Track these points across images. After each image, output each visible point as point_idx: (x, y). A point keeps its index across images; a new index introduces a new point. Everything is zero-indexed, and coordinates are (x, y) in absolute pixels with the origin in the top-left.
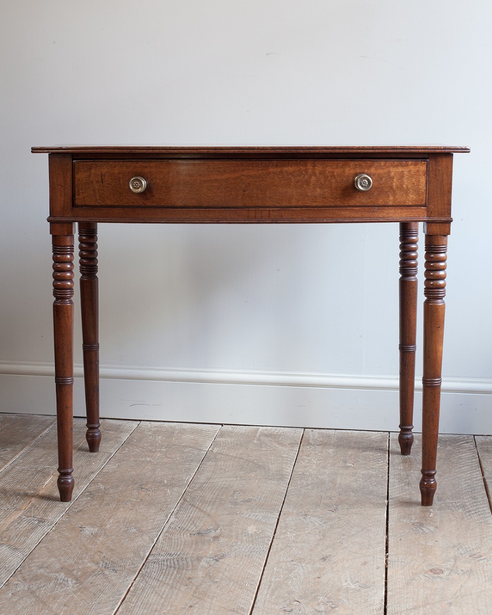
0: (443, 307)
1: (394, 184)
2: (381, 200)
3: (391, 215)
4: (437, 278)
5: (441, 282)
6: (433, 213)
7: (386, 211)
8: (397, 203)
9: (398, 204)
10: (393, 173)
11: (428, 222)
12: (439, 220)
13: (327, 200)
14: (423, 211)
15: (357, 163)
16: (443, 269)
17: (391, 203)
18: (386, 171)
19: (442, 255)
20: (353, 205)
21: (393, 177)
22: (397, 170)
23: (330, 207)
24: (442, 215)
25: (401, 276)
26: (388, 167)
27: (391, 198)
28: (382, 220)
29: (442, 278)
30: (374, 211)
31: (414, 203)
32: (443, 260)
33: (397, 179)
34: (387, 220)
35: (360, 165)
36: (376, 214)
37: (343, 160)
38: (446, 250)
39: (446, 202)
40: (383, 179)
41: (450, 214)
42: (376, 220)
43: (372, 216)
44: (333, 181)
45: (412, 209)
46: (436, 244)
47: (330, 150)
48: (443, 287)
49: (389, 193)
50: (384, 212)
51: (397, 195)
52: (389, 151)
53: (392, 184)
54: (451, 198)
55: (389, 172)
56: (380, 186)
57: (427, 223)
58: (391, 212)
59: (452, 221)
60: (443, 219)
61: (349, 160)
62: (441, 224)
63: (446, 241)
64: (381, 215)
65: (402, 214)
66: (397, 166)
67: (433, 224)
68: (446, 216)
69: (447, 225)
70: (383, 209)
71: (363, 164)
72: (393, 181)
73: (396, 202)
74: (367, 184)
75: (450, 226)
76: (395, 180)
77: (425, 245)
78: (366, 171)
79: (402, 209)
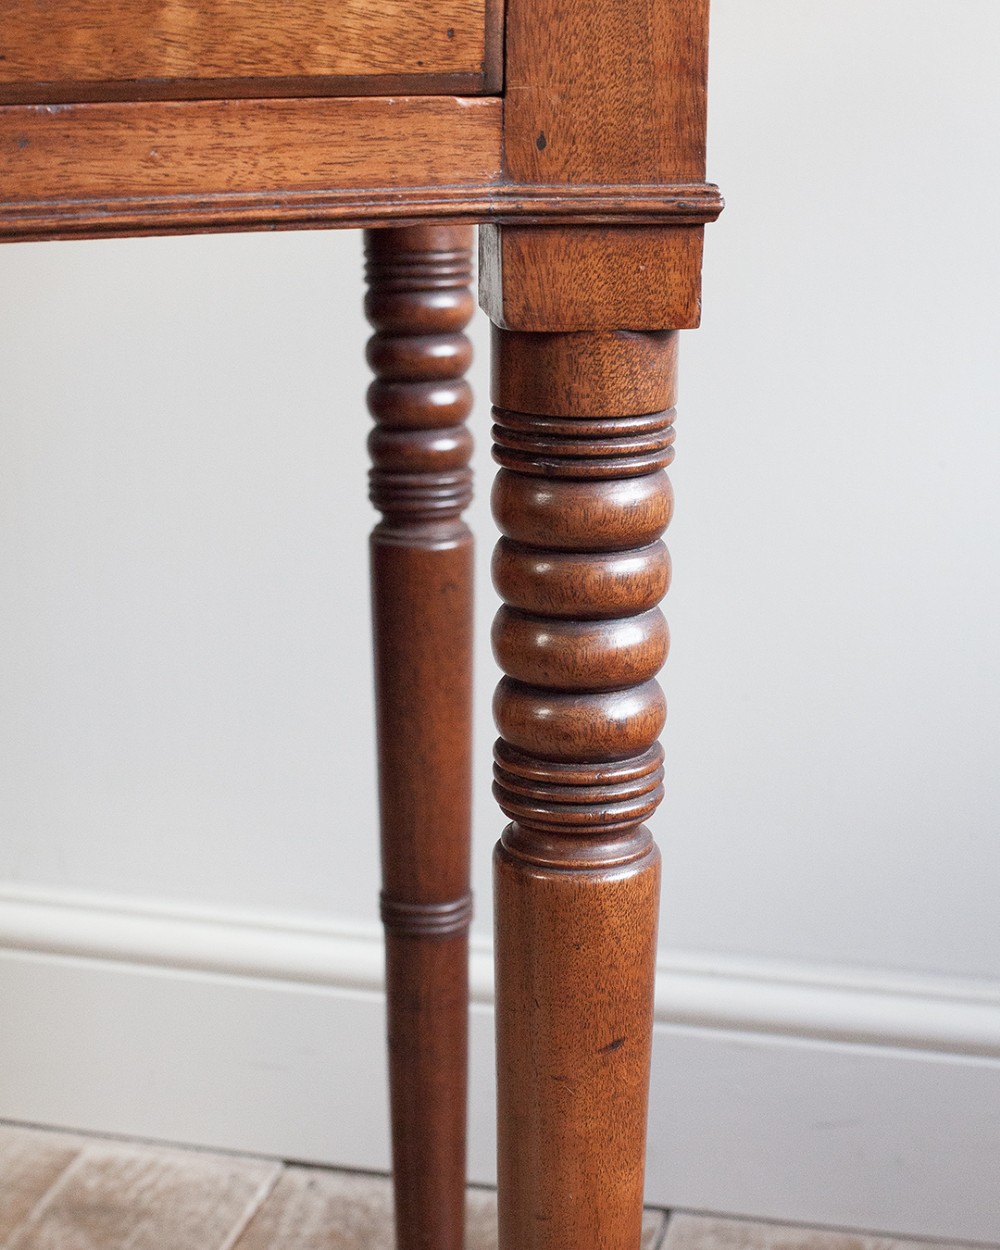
0: (642, 901)
2: (82, 37)
3: (190, 168)
4: (596, 681)
5: (622, 708)
6: (557, 148)
7: (138, 138)
8: (223, 63)
9: (246, 71)
11: (510, 225)
12: (608, 203)
14: (465, 130)
16: (638, 602)
17: (175, 64)
19: (625, 496)
24: (631, 163)
25: (376, 517)
27: (177, 16)
28: (104, 218)
29: (633, 674)
30: (24, 141)
31: (384, 60)
32: (639, 535)
34: (148, 218)
36: (47, 168)
38: (659, 448)
39: (661, 52)
41: (696, 151)
42: (50, 222)
45: (375, 112)
46: (587, 406)
48: (638, 743)
50: (118, 146)
54: (704, 19)
57: (503, 229)
58: (184, 139)
59: (713, 214)
60: (641, 195)
62: (620, 241)
63: (665, 379)
64: (91, 173)
65: (285, 158)
67: (555, 239)
68: (668, 168)
69: (672, 244)
70: (110, 117)
73: (223, 55)
75: (697, 253)
77: (496, 411)
79: (284, 114)
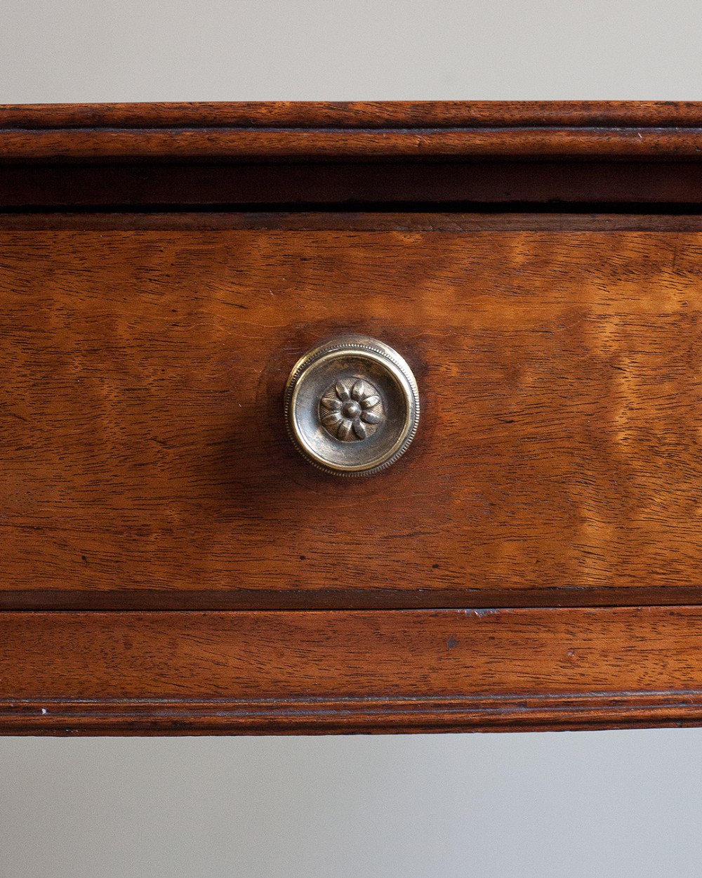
1: (620, 418)
2: (509, 549)
7: (557, 640)
9: (658, 581)
10: (609, 328)
13: (63, 545)
15: (299, 243)
17: (593, 574)
18: (552, 306)
20: (281, 584)
21: (613, 365)
22: (645, 303)
23: (89, 602)
26: (569, 275)
27: (596, 530)
28: (523, 714)
30: (454, 642)
33: (644, 380)
35: (332, 263)
36: (473, 666)
37: (187, 219)
40: (529, 379)
42: (474, 716)
43: (437, 680)
44: (109, 390)
47: (56, 136)
49: (574, 489)
50: (538, 647)
51: (642, 503)
52: (560, 138)
53: (602, 413)
55: (577, 320)
56: (502, 433)
58: (599, 642)
61: (234, 218)
64: (513, 672)
65: (692, 660)
66: (646, 268)
70: (534, 621)
71: (359, 254)
72: (609, 396)
73: (639, 566)
74: (376, 413)
76: (627, 383)
78: (379, 309)
